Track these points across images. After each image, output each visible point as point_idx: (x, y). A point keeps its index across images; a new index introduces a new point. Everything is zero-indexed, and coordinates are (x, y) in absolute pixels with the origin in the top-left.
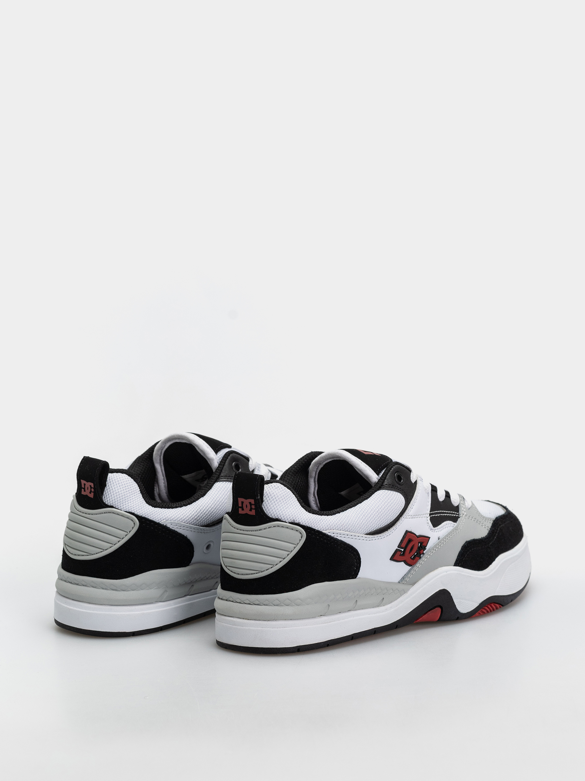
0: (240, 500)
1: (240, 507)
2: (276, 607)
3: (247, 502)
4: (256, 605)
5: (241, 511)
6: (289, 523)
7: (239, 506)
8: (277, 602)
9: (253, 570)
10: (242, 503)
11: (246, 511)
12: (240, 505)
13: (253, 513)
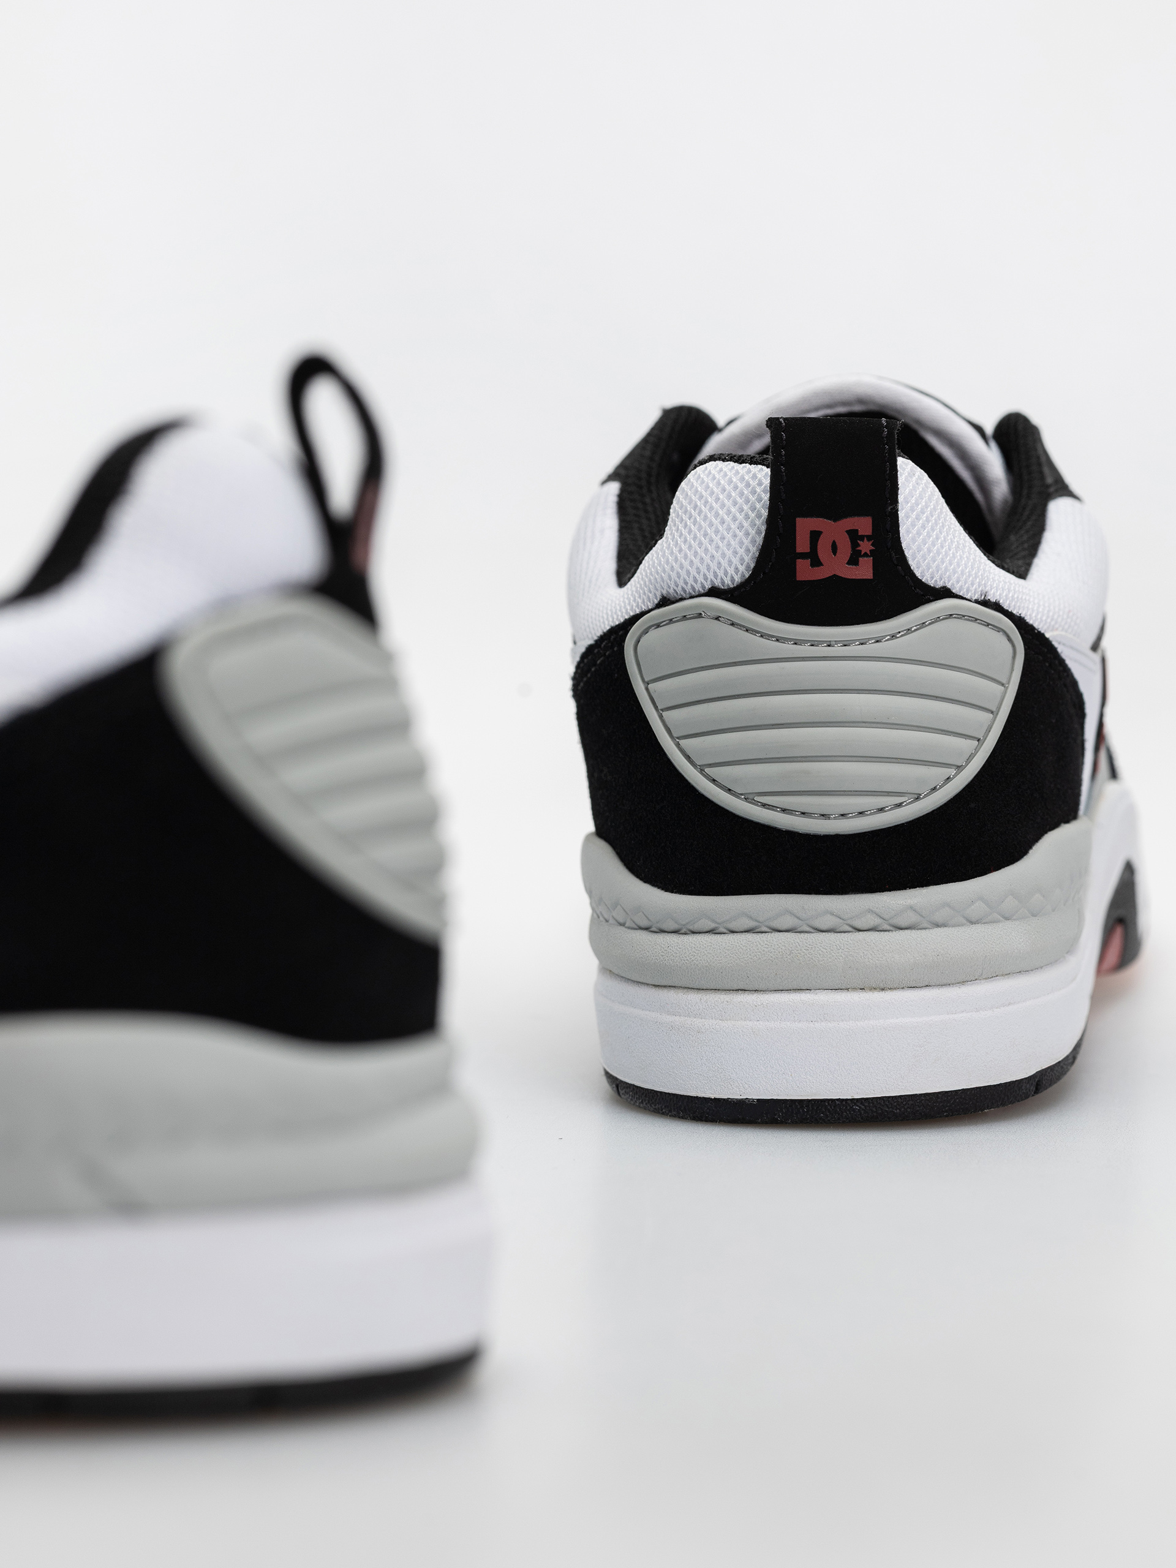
0: (804, 526)
1: (803, 556)
2: (979, 928)
3: (834, 530)
4: (902, 929)
5: (804, 571)
6: (977, 602)
7: (799, 550)
8: (978, 909)
9: (888, 794)
10: (815, 536)
11: (836, 566)
12: (802, 544)
13: (864, 571)
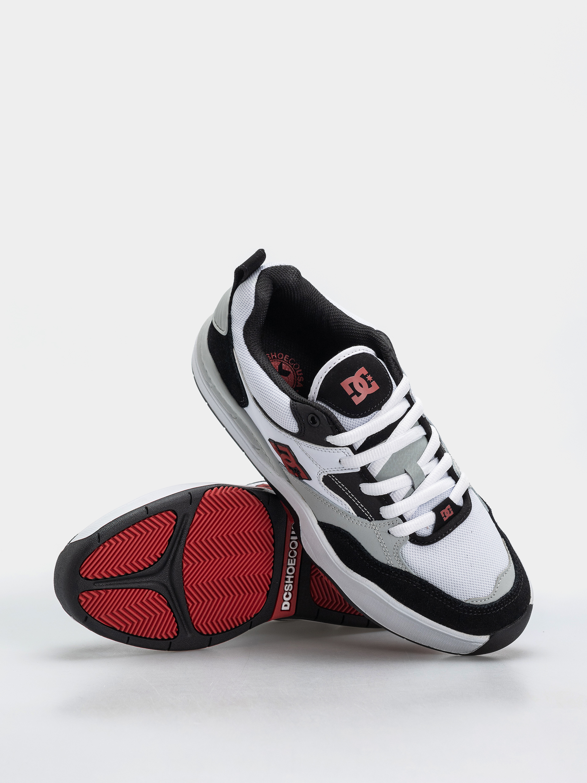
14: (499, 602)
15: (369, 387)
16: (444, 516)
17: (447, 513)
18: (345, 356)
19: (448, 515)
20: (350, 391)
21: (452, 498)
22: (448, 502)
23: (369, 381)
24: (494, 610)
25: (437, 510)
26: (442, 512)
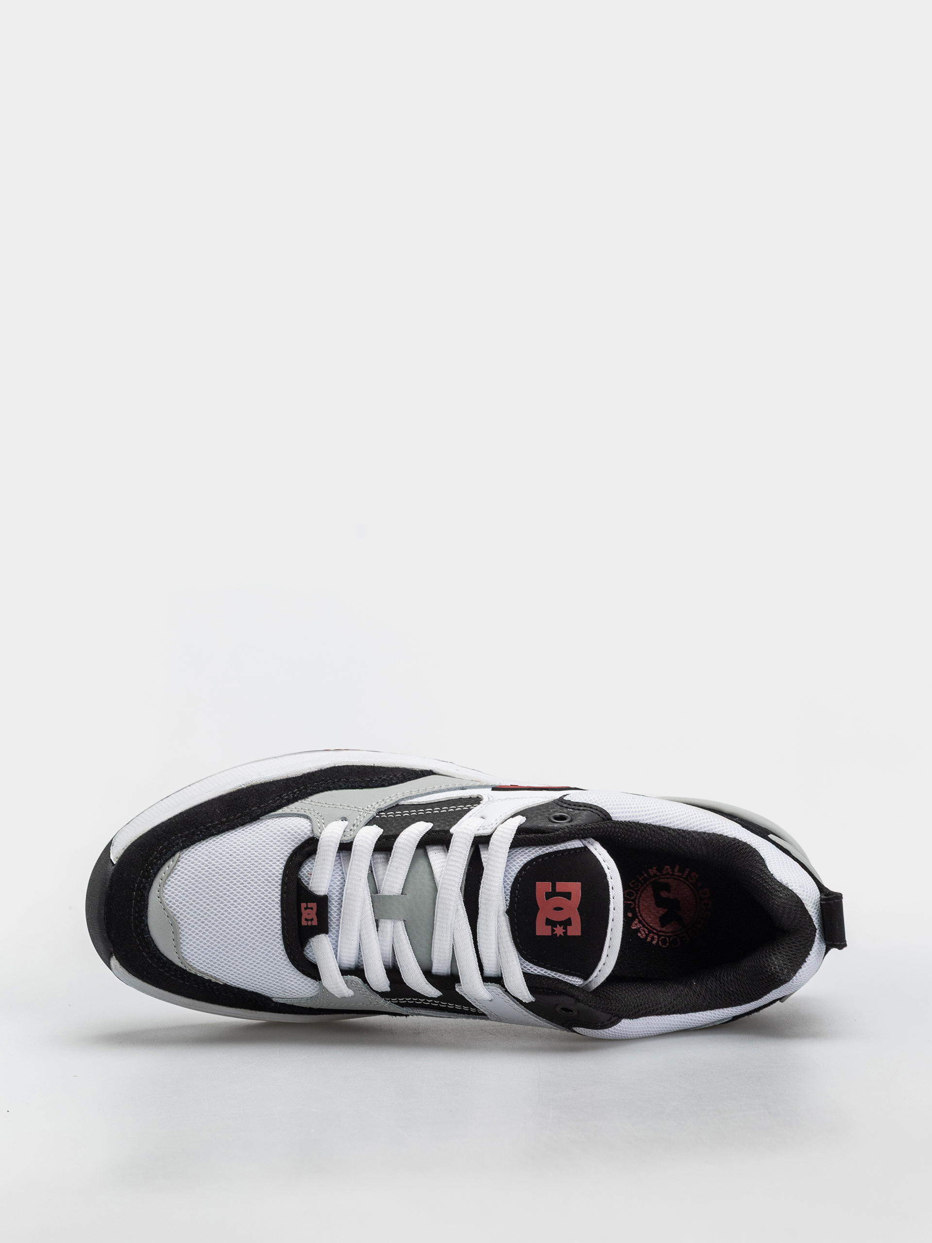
14: (144, 896)
15: (547, 919)
16: (309, 906)
17: (309, 914)
18: (613, 920)
19: (305, 914)
20: (561, 886)
21: (322, 937)
22: (323, 927)
23: (556, 927)
24: (141, 882)
25: (323, 902)
26: (314, 905)
